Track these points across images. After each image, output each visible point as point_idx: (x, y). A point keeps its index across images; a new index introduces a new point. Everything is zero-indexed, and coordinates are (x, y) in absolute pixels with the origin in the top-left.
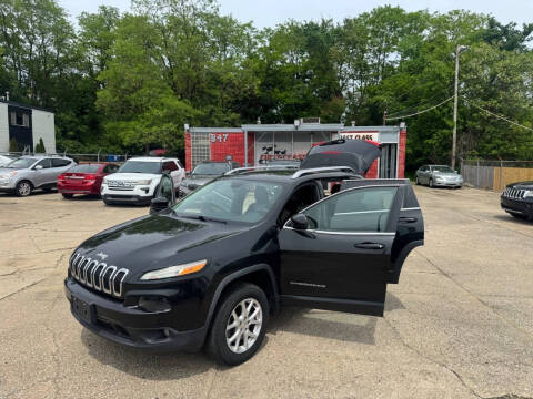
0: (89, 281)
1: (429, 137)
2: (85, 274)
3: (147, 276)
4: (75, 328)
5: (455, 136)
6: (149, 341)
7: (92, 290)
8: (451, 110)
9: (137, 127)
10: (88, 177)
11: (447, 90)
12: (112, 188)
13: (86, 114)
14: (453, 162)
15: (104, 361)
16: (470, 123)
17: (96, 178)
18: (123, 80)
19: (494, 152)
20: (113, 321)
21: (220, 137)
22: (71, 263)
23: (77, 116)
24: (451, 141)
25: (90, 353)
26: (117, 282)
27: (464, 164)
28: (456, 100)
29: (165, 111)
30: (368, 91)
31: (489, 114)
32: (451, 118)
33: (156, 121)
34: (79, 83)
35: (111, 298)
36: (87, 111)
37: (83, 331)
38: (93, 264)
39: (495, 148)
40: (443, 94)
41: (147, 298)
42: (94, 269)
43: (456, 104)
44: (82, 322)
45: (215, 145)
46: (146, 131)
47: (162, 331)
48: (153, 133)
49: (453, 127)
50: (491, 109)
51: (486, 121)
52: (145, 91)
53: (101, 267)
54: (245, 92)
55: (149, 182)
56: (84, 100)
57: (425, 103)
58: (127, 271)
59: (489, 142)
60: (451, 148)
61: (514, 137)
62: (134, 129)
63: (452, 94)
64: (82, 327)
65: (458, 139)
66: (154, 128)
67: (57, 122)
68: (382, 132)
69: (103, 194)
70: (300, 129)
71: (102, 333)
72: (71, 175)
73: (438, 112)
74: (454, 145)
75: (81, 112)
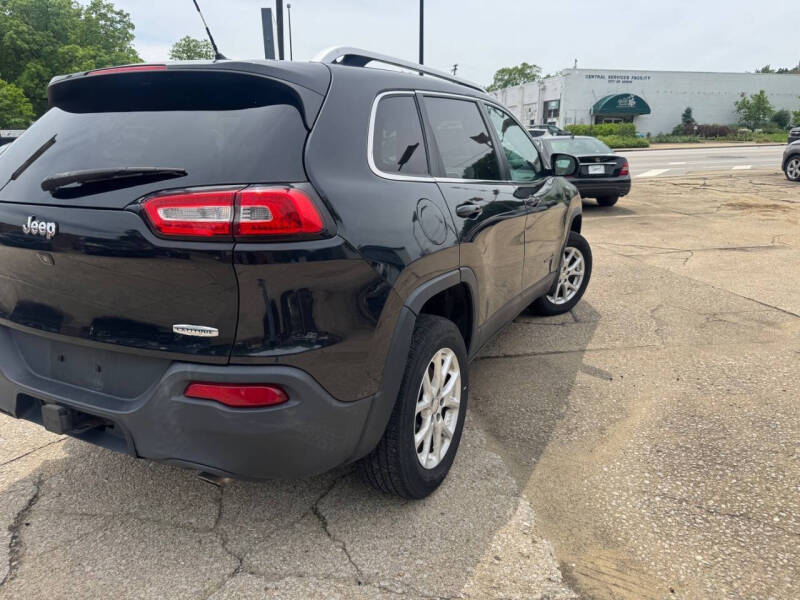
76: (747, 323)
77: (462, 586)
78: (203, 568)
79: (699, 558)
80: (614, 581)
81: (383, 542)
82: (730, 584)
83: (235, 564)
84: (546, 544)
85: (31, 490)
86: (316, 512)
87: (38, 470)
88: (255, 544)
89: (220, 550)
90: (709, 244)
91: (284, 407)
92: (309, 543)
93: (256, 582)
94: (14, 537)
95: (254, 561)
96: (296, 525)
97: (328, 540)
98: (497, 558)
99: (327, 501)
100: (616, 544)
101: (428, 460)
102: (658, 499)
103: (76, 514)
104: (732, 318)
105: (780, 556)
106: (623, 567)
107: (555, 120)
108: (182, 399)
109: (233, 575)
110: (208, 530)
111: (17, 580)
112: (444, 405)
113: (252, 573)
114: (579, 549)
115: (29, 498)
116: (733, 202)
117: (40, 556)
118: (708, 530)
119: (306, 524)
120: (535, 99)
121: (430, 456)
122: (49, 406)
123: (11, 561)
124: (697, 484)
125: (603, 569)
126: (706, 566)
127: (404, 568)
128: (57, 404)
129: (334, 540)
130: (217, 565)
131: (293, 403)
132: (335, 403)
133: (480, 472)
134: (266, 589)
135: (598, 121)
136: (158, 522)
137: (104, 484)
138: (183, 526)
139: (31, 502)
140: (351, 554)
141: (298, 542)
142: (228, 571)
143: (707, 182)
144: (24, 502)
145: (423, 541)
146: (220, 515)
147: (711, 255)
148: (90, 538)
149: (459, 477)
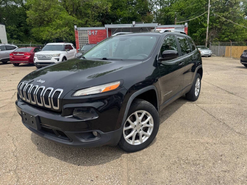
0: (33, 100)
1: (195, 32)
2: (30, 96)
3: (78, 93)
4: (26, 134)
5: (207, 31)
6: (83, 141)
7: (36, 106)
8: (206, 18)
9: (50, 30)
10: (26, 54)
11: (204, 8)
12: (39, 59)
13: (22, 26)
14: (206, 44)
15: (49, 154)
16: (215, 24)
17: (30, 54)
18: (40, 5)
19: (226, 39)
20: (54, 128)
21: (93, 32)
22: (19, 89)
23: (17, 27)
24: (206, 34)
25: (38, 149)
26: (55, 99)
27: (212, 45)
28: (209, 13)
29: (63, 21)
30: (165, 10)
31: (224, 19)
32: (206, 22)
33: (59, 26)
34: (17, 10)
35: (51, 111)
36: (22, 25)
37: (32, 135)
38: (35, 88)
39: (226, 37)
40: (202, 10)
41: (79, 109)
42: (36, 92)
43: (209, 15)
44: (31, 129)
45: (91, 37)
46: (54, 32)
47: (92, 133)
48: (58, 33)
49: (207, 27)
50: (225, 17)
51: (222, 23)
52: (52, 10)
53: (41, 89)
54: (104, 10)
55: (59, 55)
56: (20, 19)
57: (193, 15)
58: (62, 91)
59: (223, 34)
60: (205, 37)
61: (236, 32)
62: (48, 31)
63: (207, 10)
64: (31, 132)
65: (209, 33)
66: (58, 30)
67: (7, 30)
68: (176, 28)
69: (35, 62)
70: (135, 26)
71: (47, 136)
72: (16, 53)
73: (199, 20)
74: (207, 36)
75: (19, 26)
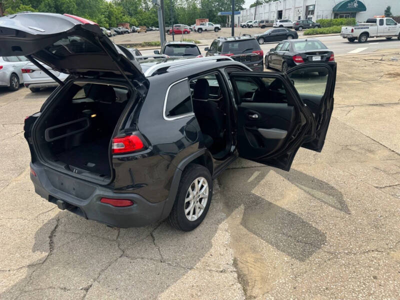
76: (360, 151)
77: (196, 265)
78: (111, 254)
79: (286, 259)
80: (251, 265)
81: (173, 247)
82: (293, 269)
83: (122, 253)
84: (231, 251)
85: (56, 223)
86: (152, 235)
87: (57, 215)
88: (129, 246)
89: (117, 248)
90: (365, 102)
91: (132, 206)
92: (147, 247)
93: (127, 260)
94: (51, 240)
95: (128, 252)
96: (144, 240)
97: (154, 246)
98: (211, 255)
99: (156, 231)
100: (258, 252)
101: (192, 218)
102: (280, 235)
103: (71, 232)
104: (354, 148)
105: (316, 259)
106: (256, 260)
107: (311, 16)
108: (100, 203)
109: (121, 257)
110: (114, 240)
111: (52, 255)
112: (200, 197)
113: (127, 257)
114: (243, 253)
115: (55, 226)
116: (392, 72)
117: (59, 247)
118: (294, 248)
119: (148, 240)
120: (302, 5)
121: (194, 216)
122: (59, 201)
123: (50, 248)
124: (298, 230)
125: (249, 261)
126: (287, 262)
127: (178, 257)
128: (62, 200)
129: (156, 246)
130: (116, 253)
131: (135, 205)
132: (151, 204)
133: (215, 221)
134: (131, 262)
135: (336, 15)
136: (97, 237)
137: (80, 222)
138: (106, 239)
139: (56, 228)
140: (161, 251)
141: (144, 246)
142: (119, 256)
143: (384, 58)
144: (53, 228)
145: (187, 248)
146: (118, 235)
147: (363, 109)
148: (75, 241)
149: (207, 223)
